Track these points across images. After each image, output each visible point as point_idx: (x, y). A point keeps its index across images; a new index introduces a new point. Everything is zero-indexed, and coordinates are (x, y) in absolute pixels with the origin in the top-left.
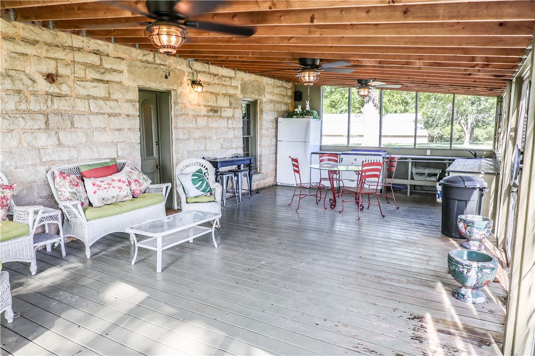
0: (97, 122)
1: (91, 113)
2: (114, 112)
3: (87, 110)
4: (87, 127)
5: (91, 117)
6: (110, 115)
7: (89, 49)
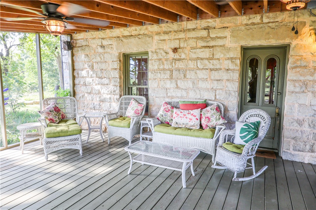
0: (201, 74)
1: (199, 69)
2: (215, 68)
3: (195, 67)
4: (194, 78)
5: (198, 71)
6: (211, 70)
7: (201, 28)
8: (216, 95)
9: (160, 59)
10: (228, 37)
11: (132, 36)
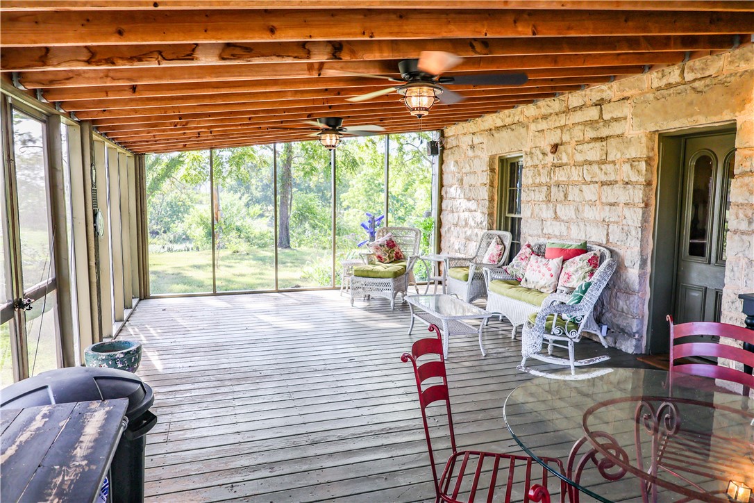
0: (590, 192)
1: (586, 183)
2: (609, 180)
3: (580, 179)
4: (578, 200)
5: (584, 187)
6: (603, 184)
7: (591, 103)
8: (608, 234)
9: (536, 166)
10: (628, 117)
11: (505, 126)
